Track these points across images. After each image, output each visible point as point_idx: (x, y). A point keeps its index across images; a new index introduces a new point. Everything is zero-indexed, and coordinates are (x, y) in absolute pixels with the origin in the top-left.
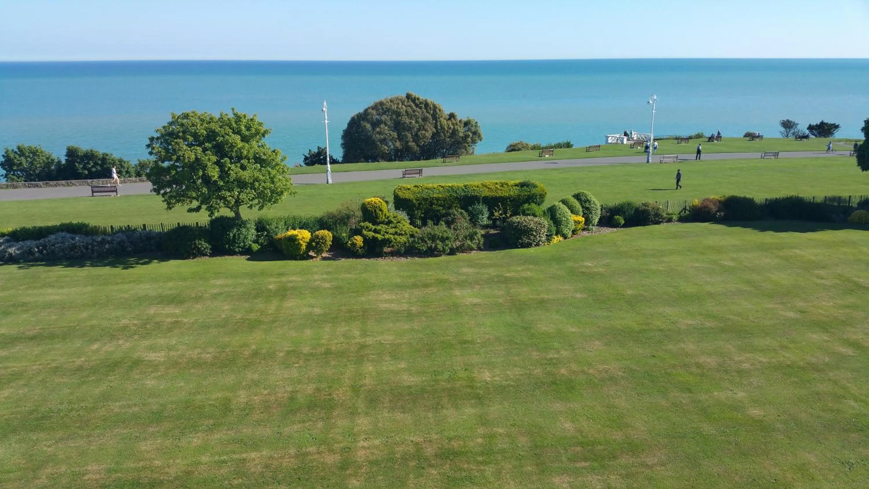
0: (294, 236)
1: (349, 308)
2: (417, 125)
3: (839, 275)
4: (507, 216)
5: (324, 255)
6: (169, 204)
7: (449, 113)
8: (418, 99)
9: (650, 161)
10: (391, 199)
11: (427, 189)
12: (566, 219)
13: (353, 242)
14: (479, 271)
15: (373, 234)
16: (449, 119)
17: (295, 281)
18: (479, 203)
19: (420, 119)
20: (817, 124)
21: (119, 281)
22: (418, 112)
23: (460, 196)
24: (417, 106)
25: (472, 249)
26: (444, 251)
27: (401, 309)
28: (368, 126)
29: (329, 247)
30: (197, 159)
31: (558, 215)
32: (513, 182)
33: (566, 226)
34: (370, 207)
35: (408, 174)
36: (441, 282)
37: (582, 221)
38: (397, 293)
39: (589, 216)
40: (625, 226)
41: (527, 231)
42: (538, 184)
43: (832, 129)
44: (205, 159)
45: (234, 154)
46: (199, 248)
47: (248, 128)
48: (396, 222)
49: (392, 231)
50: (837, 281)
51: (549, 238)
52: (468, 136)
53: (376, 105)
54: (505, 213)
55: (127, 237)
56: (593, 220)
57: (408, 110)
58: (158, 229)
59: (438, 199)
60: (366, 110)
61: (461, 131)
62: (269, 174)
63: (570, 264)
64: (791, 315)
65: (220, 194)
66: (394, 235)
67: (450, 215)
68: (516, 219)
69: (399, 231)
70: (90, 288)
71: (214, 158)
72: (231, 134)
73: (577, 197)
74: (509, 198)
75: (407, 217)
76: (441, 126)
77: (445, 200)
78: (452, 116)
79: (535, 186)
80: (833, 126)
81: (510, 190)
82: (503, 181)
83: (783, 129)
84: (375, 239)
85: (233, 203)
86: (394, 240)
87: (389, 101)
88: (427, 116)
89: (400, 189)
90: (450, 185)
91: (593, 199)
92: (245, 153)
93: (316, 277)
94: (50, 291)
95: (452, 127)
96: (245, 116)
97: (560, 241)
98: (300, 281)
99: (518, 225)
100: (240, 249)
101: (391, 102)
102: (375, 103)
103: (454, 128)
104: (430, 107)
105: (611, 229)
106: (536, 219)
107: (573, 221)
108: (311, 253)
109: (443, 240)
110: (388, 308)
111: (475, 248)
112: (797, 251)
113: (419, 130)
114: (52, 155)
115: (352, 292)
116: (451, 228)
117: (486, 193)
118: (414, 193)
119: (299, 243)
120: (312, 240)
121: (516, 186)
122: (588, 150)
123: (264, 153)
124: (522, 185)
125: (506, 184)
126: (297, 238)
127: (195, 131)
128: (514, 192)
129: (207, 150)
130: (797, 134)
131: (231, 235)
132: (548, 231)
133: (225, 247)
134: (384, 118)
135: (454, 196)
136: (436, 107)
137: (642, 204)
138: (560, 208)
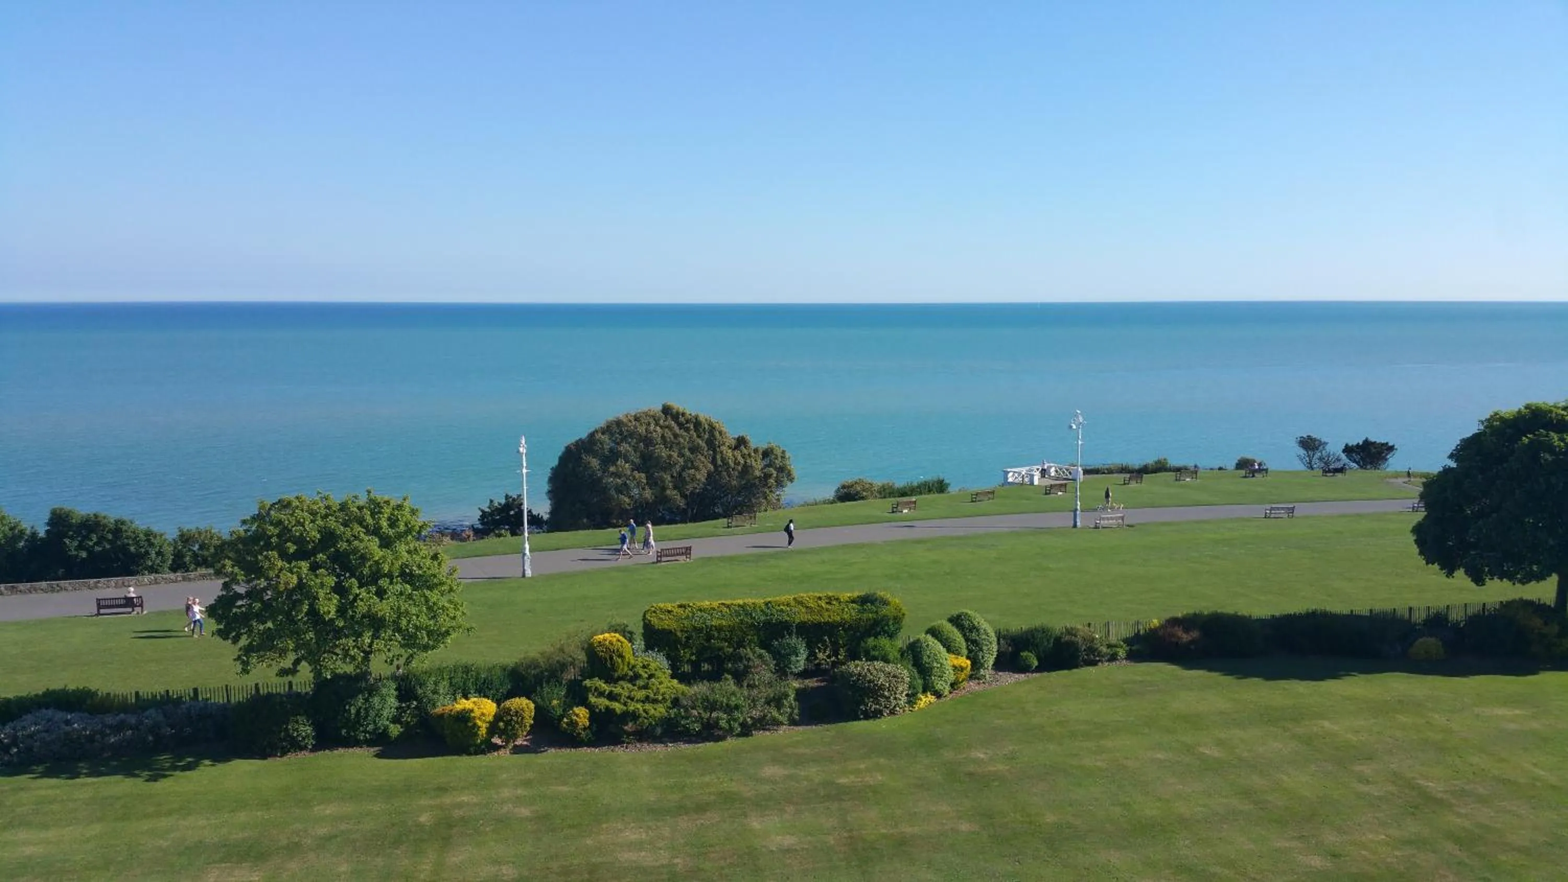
0: (467, 712)
1: (564, 863)
2: (681, 460)
3: (1395, 774)
4: (838, 659)
5: (519, 742)
6: (245, 664)
7: (737, 437)
8: (683, 414)
9: (1079, 524)
10: (639, 630)
11: (701, 610)
12: (939, 665)
13: (572, 720)
14: (793, 771)
15: (607, 702)
16: (736, 447)
17: (468, 804)
18: (790, 634)
19: (686, 450)
20: (1358, 443)
21: (151, 809)
22: (682, 436)
23: (758, 623)
24: (681, 425)
25: (779, 724)
26: (730, 731)
27: (658, 864)
28: (595, 463)
29: (528, 728)
30: (301, 585)
31: (925, 659)
32: (849, 595)
33: (939, 677)
34: (603, 651)
35: (667, 556)
36: (728, 799)
37: (967, 666)
38: (649, 828)
39: (978, 656)
40: (1039, 669)
41: (874, 691)
42: (890, 600)
43: (1383, 453)
44: (314, 582)
45: (366, 571)
46: (293, 738)
47: (393, 523)
48: (646, 676)
49: (641, 694)
50: (1392, 788)
51: (912, 698)
52: (770, 476)
53: (608, 427)
54: (836, 654)
55: (165, 716)
56: (985, 661)
57: (665, 434)
58: (220, 699)
59: (719, 629)
60: (592, 435)
61: (758, 465)
62: (427, 600)
63: (948, 755)
64: (1316, 862)
65: (337, 643)
66: (643, 702)
67: (740, 659)
68: (856, 667)
69: (652, 695)
70: (97, 828)
71: (331, 581)
72: (362, 535)
73: (956, 621)
74: (842, 624)
75: (666, 662)
76: (723, 460)
77: (732, 629)
78: (741, 442)
79: (885, 603)
80: (1384, 448)
81: (843, 610)
82: (830, 594)
83: (1302, 452)
84: (609, 711)
85: (360, 659)
86: (644, 715)
87: (632, 419)
88: (698, 444)
89: (654, 612)
90: (741, 602)
91: (985, 625)
92: (386, 568)
93: (506, 793)
94: (23, 835)
95: (742, 462)
96: (387, 503)
97: (931, 703)
98: (475, 805)
99: (859, 680)
100: (367, 735)
101: (635, 420)
102: (607, 422)
103: (746, 462)
104: (705, 428)
105: (1017, 676)
106: (889, 668)
107: (950, 668)
108: (496, 740)
109: (730, 709)
110: (635, 862)
111: (786, 723)
112: (1326, 724)
113: (684, 468)
114: (22, 523)
115: (570, 827)
116: (742, 686)
117: (802, 616)
118: (679, 619)
119: (475, 724)
120: (498, 717)
121: (853, 602)
122: (975, 498)
123: (419, 565)
124: (864, 600)
125: (837, 599)
126: (473, 715)
127: (302, 534)
128: (850, 613)
129: (320, 567)
130: (1326, 459)
131: (353, 711)
132: (910, 687)
133: (341, 733)
134: (624, 447)
135: (747, 622)
136: (714, 428)
137: (1067, 629)
138: (928, 646)
